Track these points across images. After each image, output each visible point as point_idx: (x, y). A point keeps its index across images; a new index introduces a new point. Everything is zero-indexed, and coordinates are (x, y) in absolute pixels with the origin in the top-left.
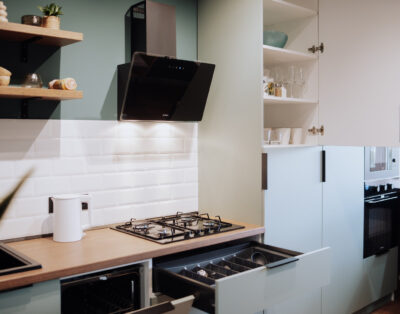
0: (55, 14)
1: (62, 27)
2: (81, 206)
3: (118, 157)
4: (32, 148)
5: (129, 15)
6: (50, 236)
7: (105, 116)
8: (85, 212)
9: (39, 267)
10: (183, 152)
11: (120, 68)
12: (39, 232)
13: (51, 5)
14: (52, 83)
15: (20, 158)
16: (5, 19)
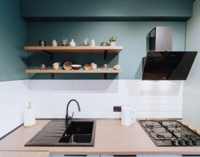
0: (114, 41)
1: (117, 45)
3: (142, 93)
5: (148, 36)
7: (136, 78)
10: (175, 92)
11: (143, 58)
13: (113, 37)
16: (94, 46)
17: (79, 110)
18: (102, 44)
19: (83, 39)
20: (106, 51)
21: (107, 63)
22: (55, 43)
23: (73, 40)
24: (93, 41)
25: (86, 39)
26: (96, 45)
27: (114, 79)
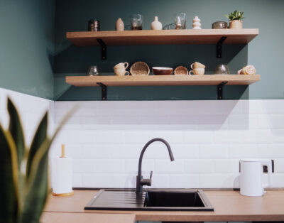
0: (238, 18)
1: (244, 27)
2: (262, 169)
4: (226, 121)
6: (237, 190)
8: (266, 174)
9: (212, 210)
12: (232, 186)
13: (235, 12)
14: (239, 72)
15: (218, 129)
16: (198, 28)
17: (172, 159)
18: (215, 26)
19: (175, 16)
20: (223, 38)
21: (226, 63)
22: (121, 24)
23: (156, 18)
24: (197, 19)
25: (182, 16)
26: (203, 27)
27: (238, 98)
